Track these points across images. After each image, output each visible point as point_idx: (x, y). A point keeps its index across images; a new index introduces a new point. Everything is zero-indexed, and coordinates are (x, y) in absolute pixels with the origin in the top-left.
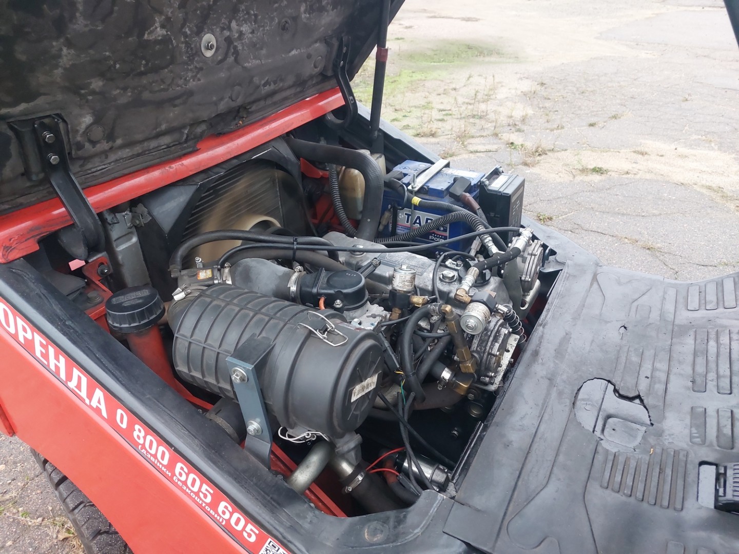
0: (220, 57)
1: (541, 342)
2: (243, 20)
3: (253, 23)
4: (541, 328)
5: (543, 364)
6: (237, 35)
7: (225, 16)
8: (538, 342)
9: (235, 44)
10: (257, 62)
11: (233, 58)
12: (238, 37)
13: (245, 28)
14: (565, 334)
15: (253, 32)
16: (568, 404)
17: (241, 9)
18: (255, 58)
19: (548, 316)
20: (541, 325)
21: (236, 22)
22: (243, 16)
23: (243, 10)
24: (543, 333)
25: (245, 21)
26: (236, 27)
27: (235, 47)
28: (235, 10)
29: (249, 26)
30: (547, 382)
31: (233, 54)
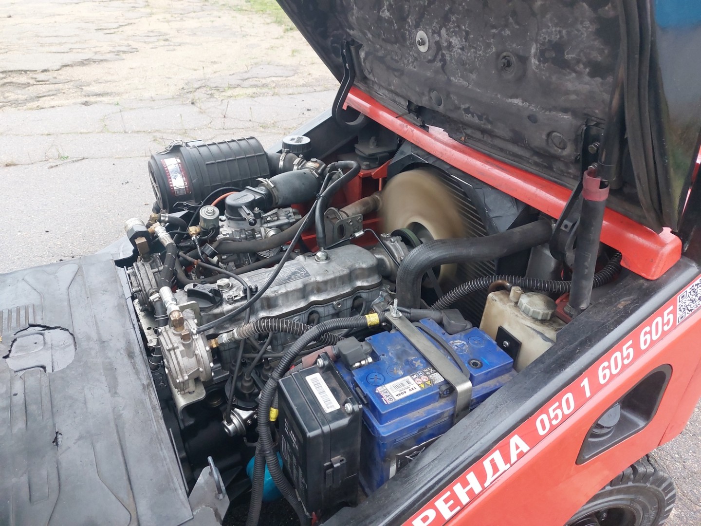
0: (430, 57)
1: (134, 368)
2: (453, 32)
3: (464, 40)
4: (145, 382)
5: (118, 350)
6: (445, 44)
7: (436, 21)
8: (137, 366)
9: (444, 52)
10: (465, 83)
11: (440, 64)
12: (446, 47)
13: (454, 41)
14: (118, 391)
15: (462, 49)
16: (79, 335)
17: (452, 20)
18: (462, 77)
19: (148, 400)
20: (148, 386)
21: (447, 31)
22: (453, 28)
23: (453, 21)
24: (140, 379)
25: (456, 33)
26: (446, 36)
27: (443, 55)
28: (446, 19)
29: (459, 40)
30: (104, 339)
31: (441, 60)
